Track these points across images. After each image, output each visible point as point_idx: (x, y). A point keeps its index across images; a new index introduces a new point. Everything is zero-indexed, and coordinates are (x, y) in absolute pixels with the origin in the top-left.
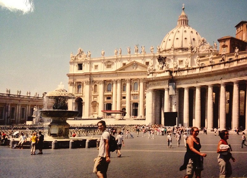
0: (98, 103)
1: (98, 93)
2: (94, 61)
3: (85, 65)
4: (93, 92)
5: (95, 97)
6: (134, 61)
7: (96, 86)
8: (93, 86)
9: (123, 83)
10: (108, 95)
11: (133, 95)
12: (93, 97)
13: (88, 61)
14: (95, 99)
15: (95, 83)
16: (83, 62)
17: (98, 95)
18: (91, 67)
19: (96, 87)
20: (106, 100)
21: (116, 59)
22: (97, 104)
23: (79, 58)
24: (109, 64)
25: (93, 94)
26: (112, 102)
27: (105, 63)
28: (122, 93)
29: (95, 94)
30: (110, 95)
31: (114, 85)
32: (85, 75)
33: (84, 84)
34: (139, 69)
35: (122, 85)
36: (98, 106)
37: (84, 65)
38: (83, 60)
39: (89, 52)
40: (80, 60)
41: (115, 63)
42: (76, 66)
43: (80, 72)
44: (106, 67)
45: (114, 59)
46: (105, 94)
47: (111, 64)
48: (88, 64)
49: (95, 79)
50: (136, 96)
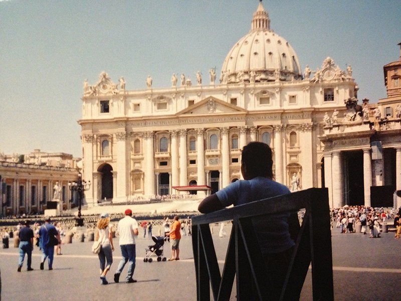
0: (144, 174)
1: (142, 155)
2: (133, 96)
3: (115, 104)
4: (132, 153)
5: (138, 161)
6: (211, 97)
7: (137, 141)
8: (132, 143)
9: (189, 136)
10: (163, 158)
11: (209, 156)
12: (132, 162)
13: (121, 96)
14: (137, 165)
15: (135, 137)
16: (110, 97)
17: (143, 159)
18: (126, 106)
19: (137, 143)
20: (158, 167)
21: (176, 93)
22: (141, 174)
23: (102, 90)
24: (162, 101)
25: (132, 157)
26: (171, 170)
27: (154, 100)
28: (190, 154)
29: (137, 157)
30: (167, 158)
31: (174, 140)
32: (116, 121)
33: (115, 139)
34: (218, 111)
35: (188, 139)
36: (143, 179)
37: (112, 104)
38: (111, 95)
39: (121, 80)
40: (104, 93)
41: (174, 101)
42: (96, 105)
43: (105, 116)
44: (156, 107)
45: (171, 93)
46: (156, 156)
47: (165, 101)
48: (122, 101)
49: (135, 129)
50: (214, 158)
